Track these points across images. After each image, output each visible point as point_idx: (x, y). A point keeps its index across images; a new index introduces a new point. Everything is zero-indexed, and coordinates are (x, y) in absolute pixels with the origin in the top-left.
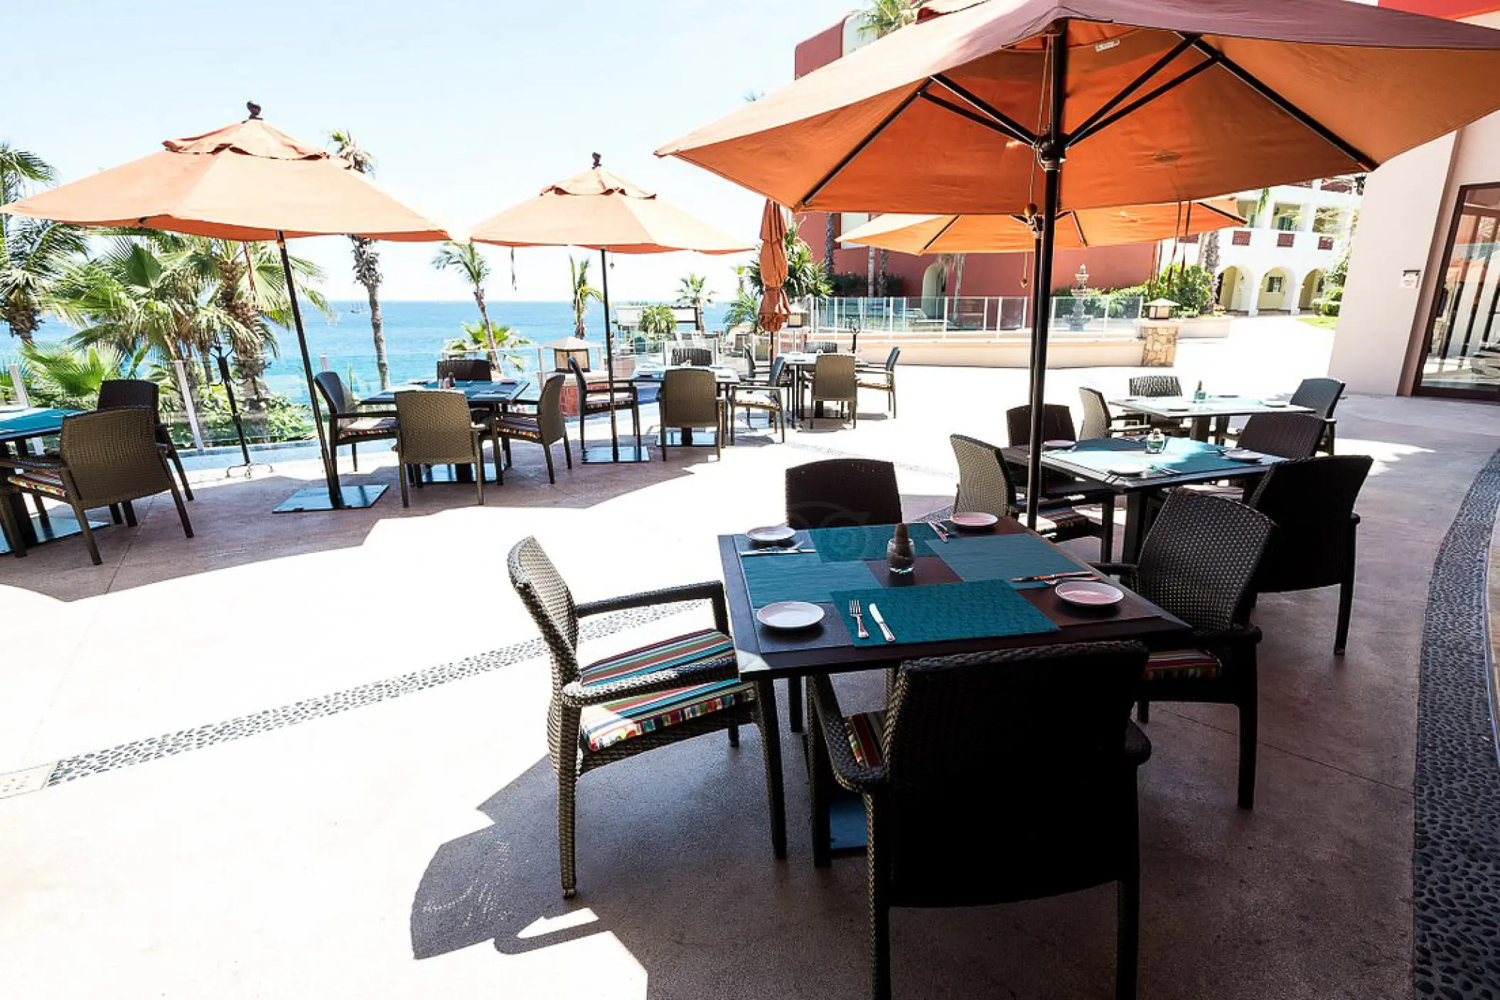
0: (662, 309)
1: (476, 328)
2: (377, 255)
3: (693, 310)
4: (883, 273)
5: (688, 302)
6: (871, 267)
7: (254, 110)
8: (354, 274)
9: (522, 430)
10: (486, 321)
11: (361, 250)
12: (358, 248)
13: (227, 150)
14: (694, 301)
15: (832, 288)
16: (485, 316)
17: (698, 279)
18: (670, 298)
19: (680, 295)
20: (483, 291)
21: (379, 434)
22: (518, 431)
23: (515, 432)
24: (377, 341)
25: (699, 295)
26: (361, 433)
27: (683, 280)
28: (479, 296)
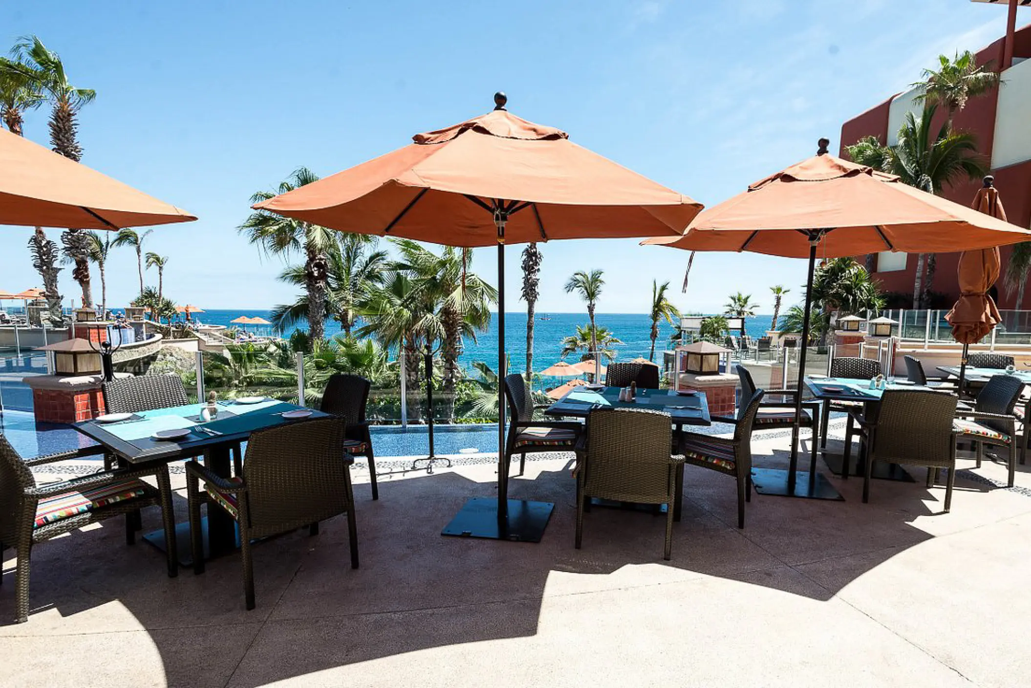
0: (719, 319)
1: (585, 330)
2: (538, 280)
3: (740, 321)
4: (928, 291)
5: (734, 314)
6: (917, 285)
7: (500, 101)
8: (521, 293)
9: (714, 458)
10: (593, 325)
11: (529, 277)
12: (526, 276)
13: (470, 131)
14: (739, 313)
15: (886, 302)
16: (593, 322)
17: (744, 296)
18: (721, 311)
19: (727, 309)
20: (594, 305)
21: (555, 445)
22: (707, 458)
23: (703, 458)
24: (529, 338)
25: (744, 309)
26: (537, 443)
27: (732, 298)
28: (591, 308)
